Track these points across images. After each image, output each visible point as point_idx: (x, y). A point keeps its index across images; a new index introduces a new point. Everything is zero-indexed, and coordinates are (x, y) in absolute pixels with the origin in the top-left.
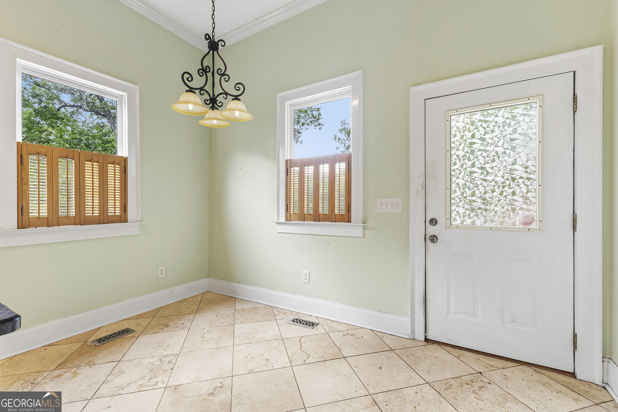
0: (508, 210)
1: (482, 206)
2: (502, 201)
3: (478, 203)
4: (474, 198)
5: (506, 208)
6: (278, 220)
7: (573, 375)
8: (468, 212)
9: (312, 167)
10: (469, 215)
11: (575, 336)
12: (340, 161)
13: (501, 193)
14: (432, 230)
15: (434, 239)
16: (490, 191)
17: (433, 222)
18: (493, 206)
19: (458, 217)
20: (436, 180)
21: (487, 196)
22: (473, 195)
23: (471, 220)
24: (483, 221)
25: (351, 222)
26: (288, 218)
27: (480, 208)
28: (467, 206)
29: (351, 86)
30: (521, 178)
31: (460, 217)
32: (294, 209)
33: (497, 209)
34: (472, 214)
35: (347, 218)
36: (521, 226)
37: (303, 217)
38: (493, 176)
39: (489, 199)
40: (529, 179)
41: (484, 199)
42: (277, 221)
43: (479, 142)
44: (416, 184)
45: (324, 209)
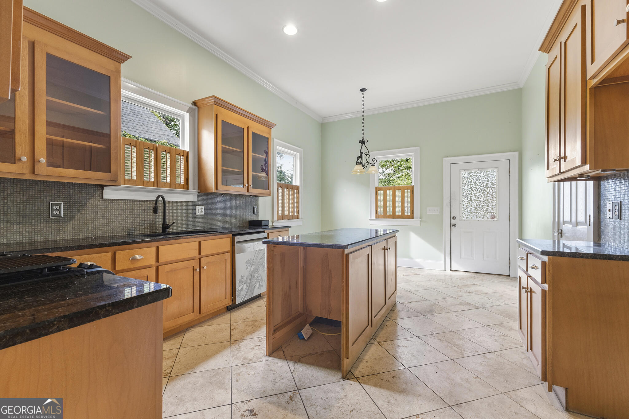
0: (485, 213)
1: (475, 211)
2: (483, 209)
3: (474, 210)
4: (472, 208)
5: (485, 212)
6: (371, 217)
7: (509, 276)
8: (469, 214)
9: (391, 191)
10: (470, 215)
11: (510, 261)
12: (407, 189)
13: (483, 205)
14: (453, 222)
15: (454, 225)
16: (478, 205)
17: (454, 218)
18: (479, 211)
19: (465, 216)
20: (455, 200)
21: (477, 207)
22: (471, 206)
23: (471, 217)
24: (475, 217)
25: (413, 219)
26: (377, 216)
27: (474, 212)
28: (469, 211)
29: (413, 153)
30: (491, 200)
31: (466, 215)
32: (381, 212)
33: (481, 212)
34: (471, 215)
35: (411, 217)
36: (490, 219)
37: (386, 216)
38: (479, 199)
39: (478, 208)
40: (493, 200)
41: (476, 208)
42: (370, 219)
43: (474, 184)
44: (446, 201)
45: (398, 212)
